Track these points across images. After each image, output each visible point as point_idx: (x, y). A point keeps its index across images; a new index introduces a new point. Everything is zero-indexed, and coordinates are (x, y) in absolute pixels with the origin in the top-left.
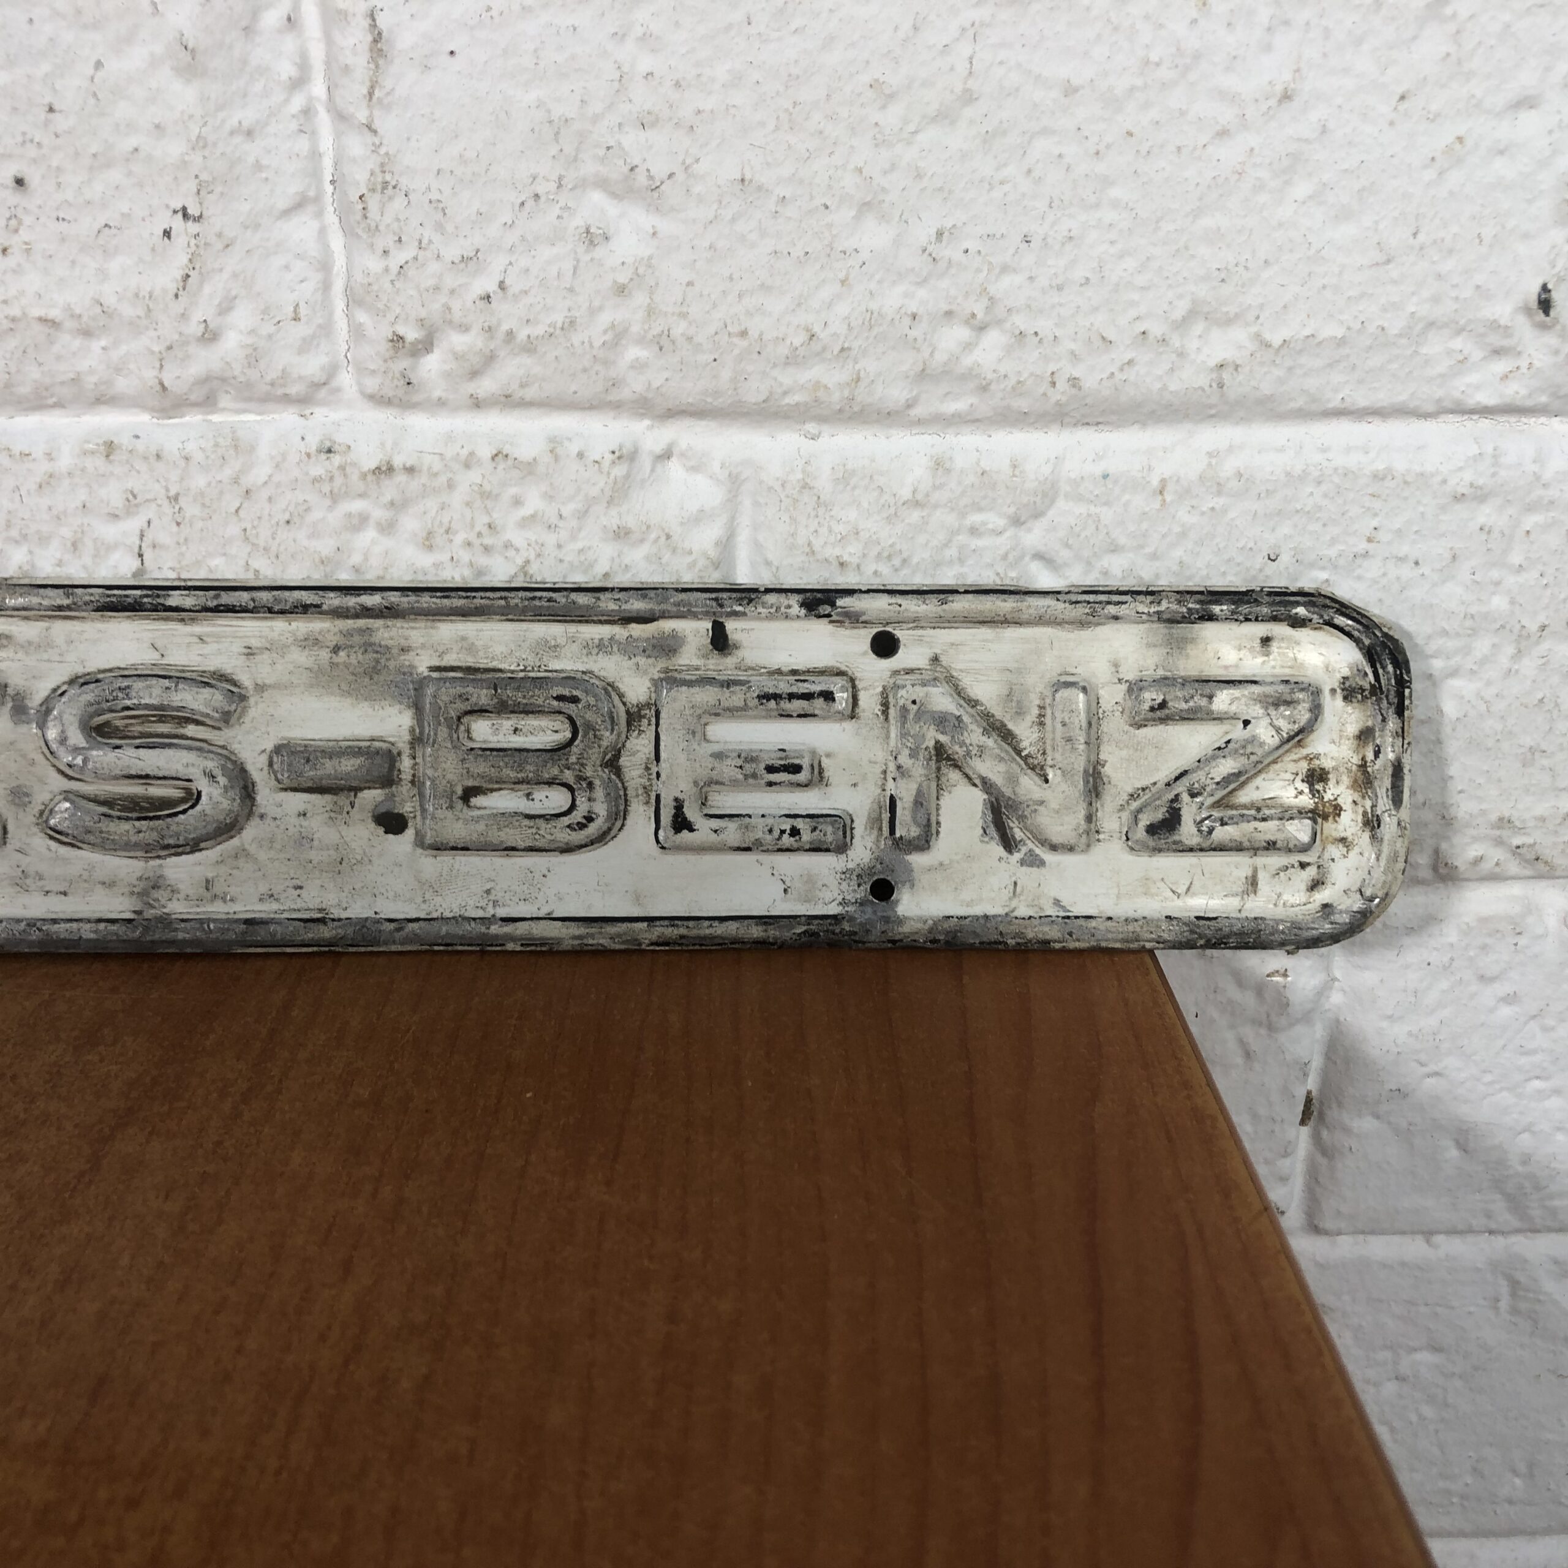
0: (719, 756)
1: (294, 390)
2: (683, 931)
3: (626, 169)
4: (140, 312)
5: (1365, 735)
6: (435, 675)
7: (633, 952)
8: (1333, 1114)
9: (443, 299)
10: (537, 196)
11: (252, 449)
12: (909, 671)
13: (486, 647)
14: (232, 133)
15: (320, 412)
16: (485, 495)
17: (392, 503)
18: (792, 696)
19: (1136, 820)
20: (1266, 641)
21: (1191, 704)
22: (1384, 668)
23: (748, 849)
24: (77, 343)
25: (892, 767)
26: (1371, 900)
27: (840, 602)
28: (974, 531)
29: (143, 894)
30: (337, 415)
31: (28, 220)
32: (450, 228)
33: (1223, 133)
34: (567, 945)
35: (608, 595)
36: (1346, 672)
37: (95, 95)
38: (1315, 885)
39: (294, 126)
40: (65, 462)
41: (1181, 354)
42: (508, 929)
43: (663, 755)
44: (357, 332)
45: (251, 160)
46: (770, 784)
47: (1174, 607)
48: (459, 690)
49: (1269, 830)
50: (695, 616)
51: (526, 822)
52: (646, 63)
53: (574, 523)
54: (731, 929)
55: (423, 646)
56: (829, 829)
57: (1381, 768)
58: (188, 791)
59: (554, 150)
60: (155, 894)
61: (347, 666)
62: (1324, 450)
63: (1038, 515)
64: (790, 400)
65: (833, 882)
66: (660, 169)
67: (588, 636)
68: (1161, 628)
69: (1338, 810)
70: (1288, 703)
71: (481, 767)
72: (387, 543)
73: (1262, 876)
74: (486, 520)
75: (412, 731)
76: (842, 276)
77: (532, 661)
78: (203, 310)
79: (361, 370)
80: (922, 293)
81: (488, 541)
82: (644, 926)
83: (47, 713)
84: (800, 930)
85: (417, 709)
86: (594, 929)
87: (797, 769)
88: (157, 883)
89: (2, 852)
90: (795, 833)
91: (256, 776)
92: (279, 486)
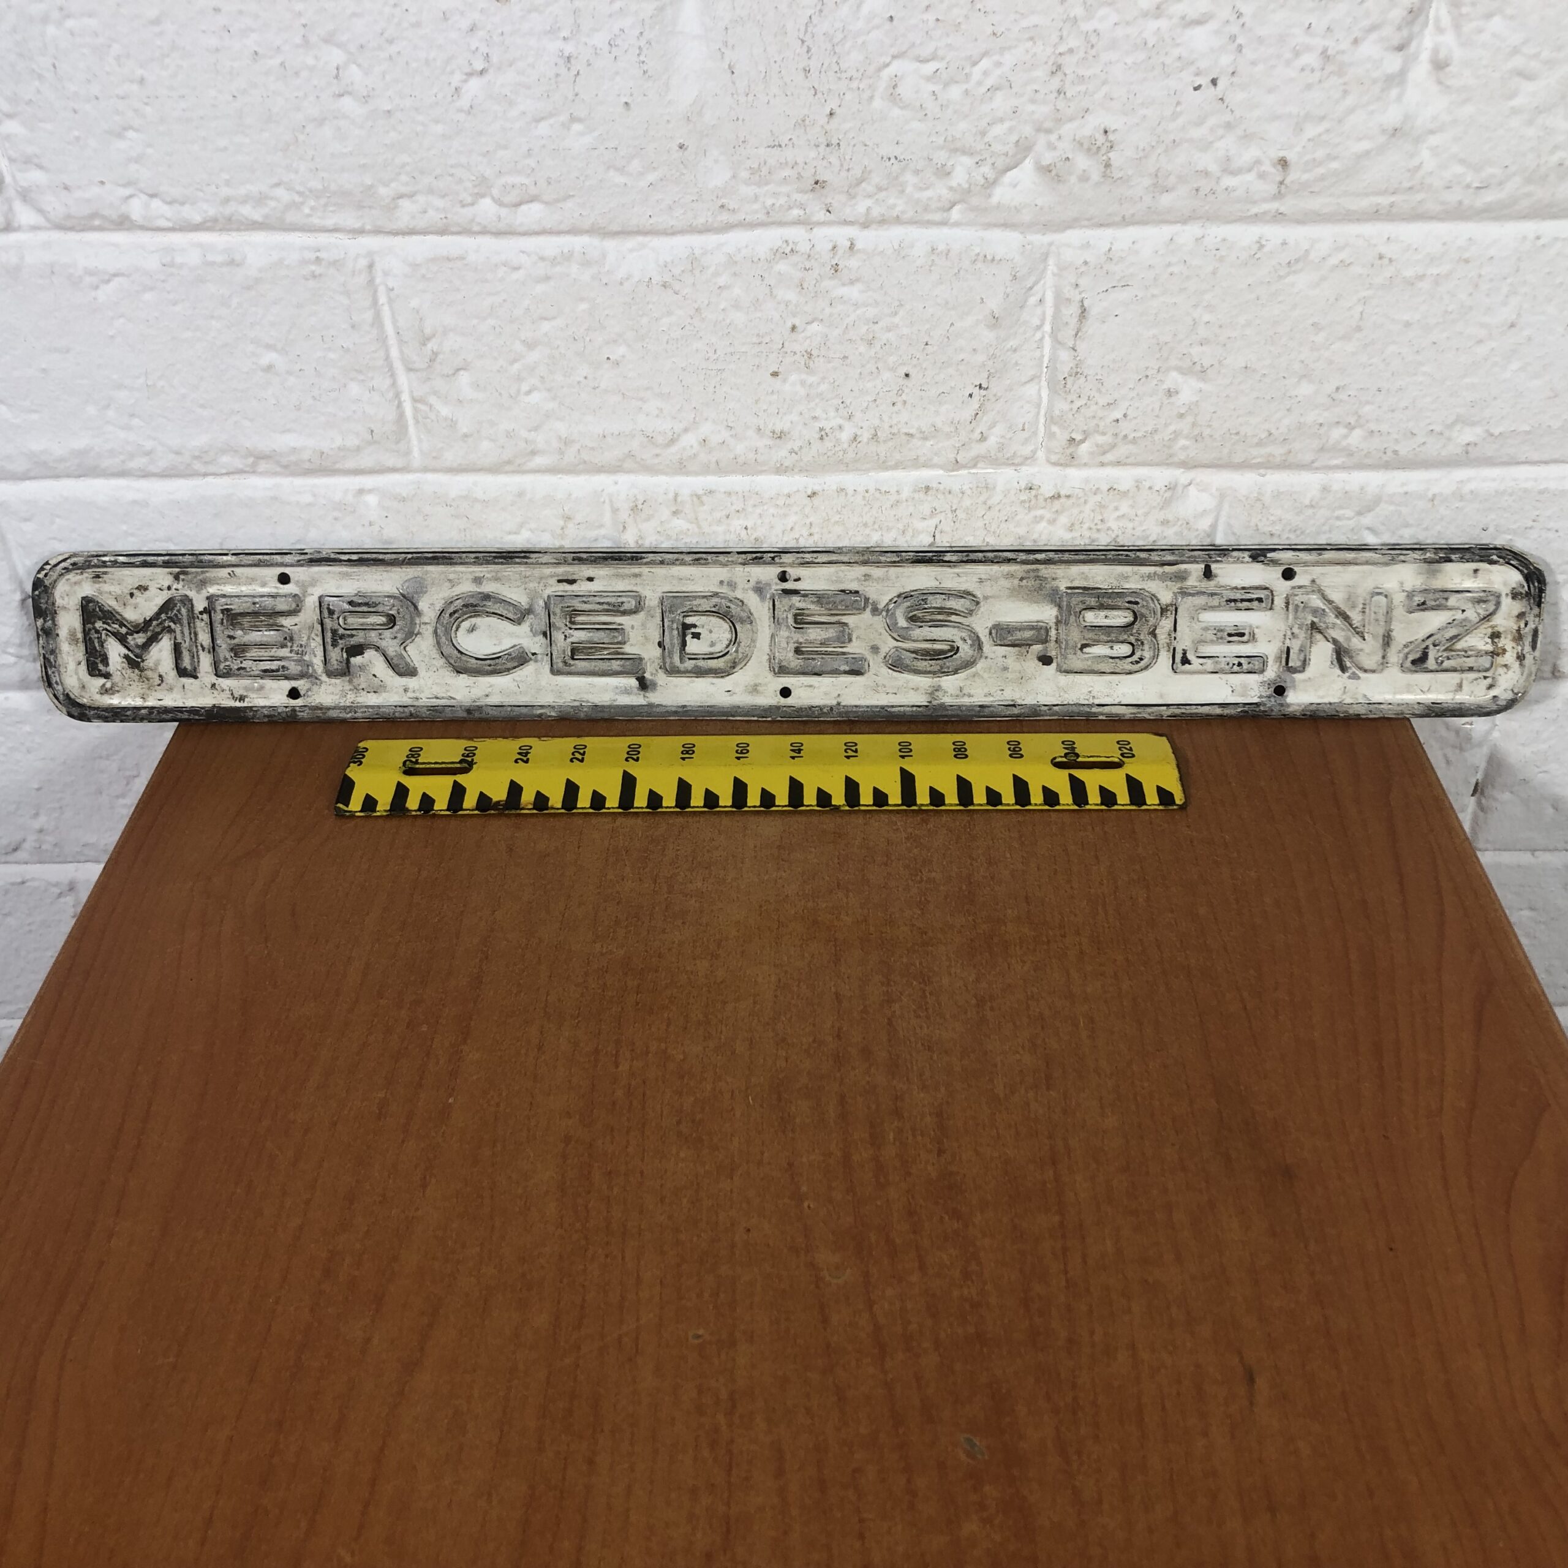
0: (1206, 629)
1: (1016, 461)
2: (1183, 711)
3: (1191, 364)
4: (953, 430)
5: (1521, 616)
6: (1069, 591)
8: (1489, 791)
10: (1147, 376)
11: (994, 488)
12: (1300, 587)
13: (1093, 577)
14: (1008, 350)
15: (1024, 468)
16: (1102, 506)
17: (1057, 511)
18: (1242, 600)
19: (1406, 658)
20: (1476, 571)
21: (1438, 603)
22: (1533, 584)
23: (1216, 672)
24: (920, 443)
25: (1289, 633)
26: (1517, 694)
27: (1269, 555)
28: (1338, 518)
29: (931, 694)
30: (1036, 469)
31: (906, 391)
32: (1103, 390)
33: (1480, 341)
34: (1127, 717)
35: (1155, 553)
36: (1514, 585)
37: (948, 337)
38: (1490, 687)
39: (1035, 346)
40: (905, 495)
41: (1449, 439)
42: (1101, 709)
43: (1178, 628)
44: (1051, 435)
45: (1014, 361)
46: (1229, 642)
47: (1433, 556)
48: (1080, 598)
49: (1470, 662)
50: (1197, 562)
51: (1111, 660)
52: (1207, 317)
53: (1142, 518)
54: (1206, 710)
55: (1063, 577)
56: (1257, 663)
57: (1527, 631)
58: (953, 647)
59: (1158, 356)
60: (937, 693)
61: (1027, 587)
63: (1370, 510)
64: (1254, 461)
65: (1256, 687)
66: (1206, 364)
67: (1143, 572)
68: (1426, 566)
69: (1504, 651)
70: (1485, 602)
71: (1091, 635)
72: (1051, 528)
73: (1465, 683)
74: (1100, 518)
75: (1057, 617)
76: (1288, 407)
77: (1115, 584)
78: (982, 427)
79: (1049, 451)
80: (1326, 414)
81: (1099, 527)
82: (1165, 708)
83: (888, 611)
84: (1239, 710)
85: (1060, 607)
86: (1141, 710)
87: (1242, 635)
88: (938, 689)
89: (866, 675)
90: (1240, 664)
91: (983, 639)
92: (1004, 504)
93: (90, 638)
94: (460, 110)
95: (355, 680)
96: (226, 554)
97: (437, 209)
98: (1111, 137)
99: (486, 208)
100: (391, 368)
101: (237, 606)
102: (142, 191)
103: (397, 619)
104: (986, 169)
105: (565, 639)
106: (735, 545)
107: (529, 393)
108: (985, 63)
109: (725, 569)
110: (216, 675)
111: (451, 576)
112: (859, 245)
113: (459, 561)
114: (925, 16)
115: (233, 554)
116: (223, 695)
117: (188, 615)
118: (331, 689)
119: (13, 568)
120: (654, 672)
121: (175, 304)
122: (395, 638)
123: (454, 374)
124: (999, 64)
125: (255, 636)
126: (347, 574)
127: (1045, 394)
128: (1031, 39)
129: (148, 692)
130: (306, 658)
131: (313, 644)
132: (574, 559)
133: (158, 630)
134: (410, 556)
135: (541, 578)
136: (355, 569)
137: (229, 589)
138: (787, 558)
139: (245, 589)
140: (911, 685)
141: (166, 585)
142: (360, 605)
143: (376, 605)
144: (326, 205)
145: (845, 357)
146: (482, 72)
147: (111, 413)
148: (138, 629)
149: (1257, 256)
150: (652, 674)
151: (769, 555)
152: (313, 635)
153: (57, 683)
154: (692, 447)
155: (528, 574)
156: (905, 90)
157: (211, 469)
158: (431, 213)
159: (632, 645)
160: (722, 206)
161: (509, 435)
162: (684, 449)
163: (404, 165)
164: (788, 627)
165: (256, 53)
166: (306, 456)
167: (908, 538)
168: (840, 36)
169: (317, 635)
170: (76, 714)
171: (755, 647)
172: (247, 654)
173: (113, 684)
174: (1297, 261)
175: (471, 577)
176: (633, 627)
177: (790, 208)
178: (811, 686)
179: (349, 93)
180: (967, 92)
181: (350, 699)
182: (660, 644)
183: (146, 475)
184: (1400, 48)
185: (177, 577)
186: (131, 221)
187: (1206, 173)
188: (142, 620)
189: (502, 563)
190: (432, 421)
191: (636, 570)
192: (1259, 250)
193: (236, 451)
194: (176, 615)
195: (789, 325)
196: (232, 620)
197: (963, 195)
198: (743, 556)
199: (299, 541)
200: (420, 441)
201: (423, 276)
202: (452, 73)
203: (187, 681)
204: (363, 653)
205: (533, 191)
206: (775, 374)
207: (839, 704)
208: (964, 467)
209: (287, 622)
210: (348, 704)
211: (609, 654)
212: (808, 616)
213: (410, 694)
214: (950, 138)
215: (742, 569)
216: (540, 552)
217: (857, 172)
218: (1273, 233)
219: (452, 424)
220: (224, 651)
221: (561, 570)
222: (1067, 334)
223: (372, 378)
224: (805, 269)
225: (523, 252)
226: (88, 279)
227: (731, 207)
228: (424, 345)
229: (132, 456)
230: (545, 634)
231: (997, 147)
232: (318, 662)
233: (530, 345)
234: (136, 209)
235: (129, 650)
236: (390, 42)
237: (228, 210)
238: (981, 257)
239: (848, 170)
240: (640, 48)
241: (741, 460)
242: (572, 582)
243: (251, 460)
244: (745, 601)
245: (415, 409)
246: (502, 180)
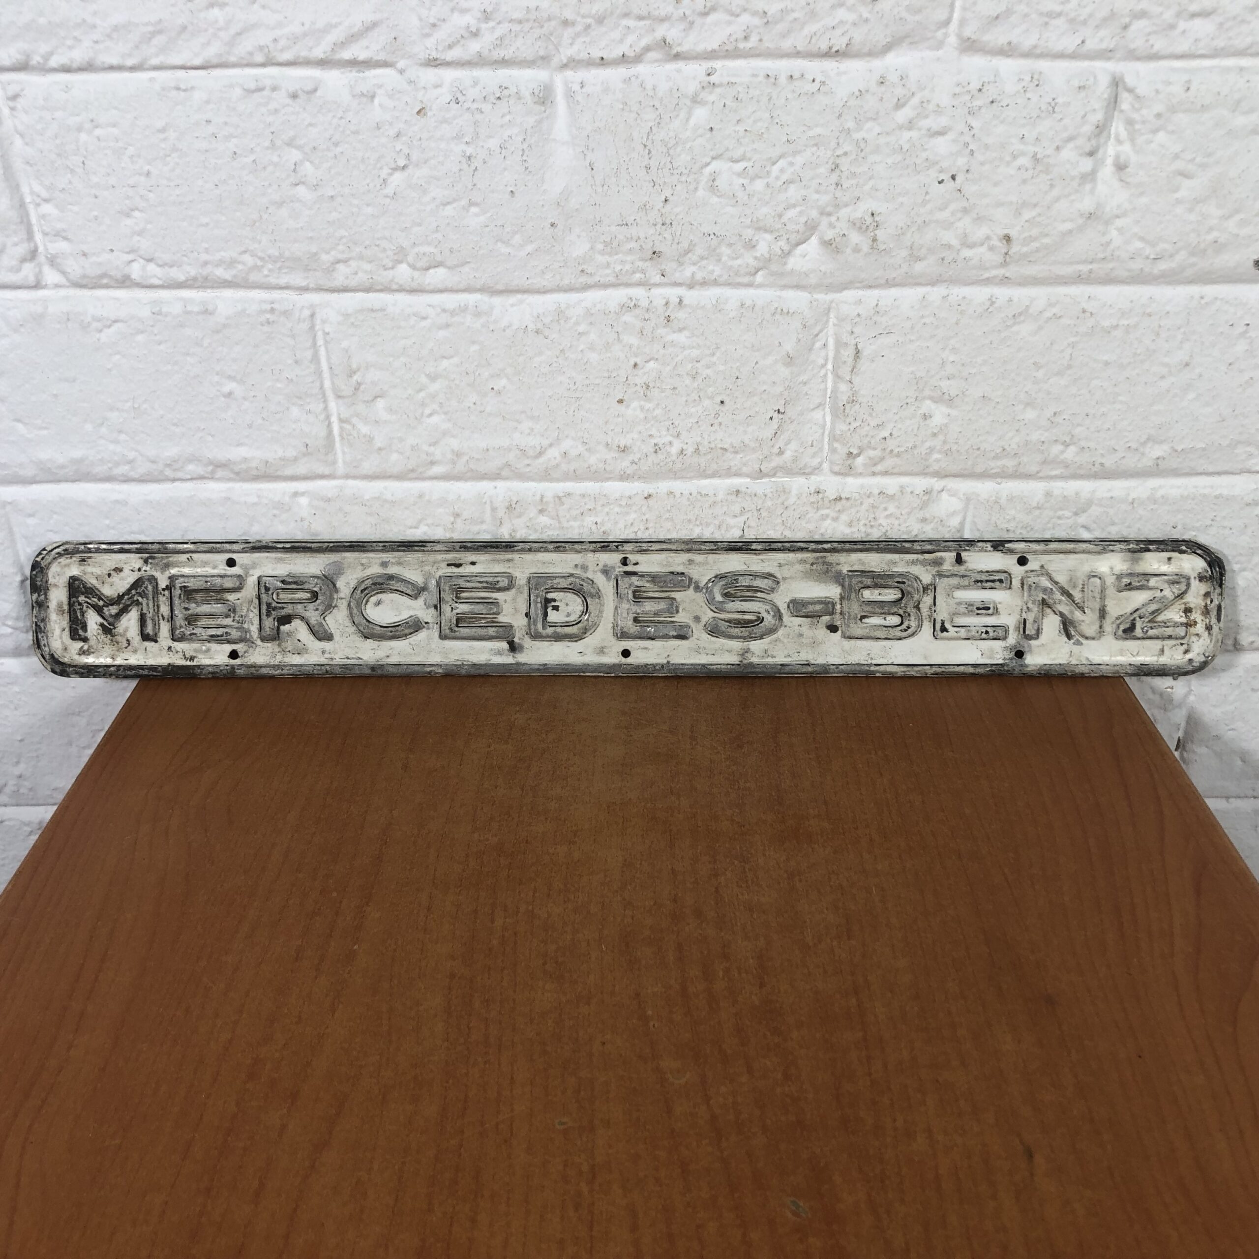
0: (959, 604)
1: (807, 471)
2: (943, 670)
3: (941, 394)
4: (758, 445)
5: (1207, 595)
6: (850, 574)
7: (924, 678)
8: (1189, 746)
9: (868, 439)
10: (907, 404)
11: (790, 492)
12: (1032, 571)
13: (869, 563)
14: (799, 384)
15: (813, 477)
16: (873, 507)
17: (839, 511)
18: (987, 581)
19: (1118, 627)
20: (1169, 559)
21: (1141, 583)
22: (1215, 569)
23: (968, 639)
24: (732, 456)
25: (1025, 608)
26: (1208, 657)
27: (1006, 545)
28: (1059, 518)
29: (743, 655)
30: (822, 478)
31: (721, 414)
32: (874, 414)
33: (1163, 377)
34: (899, 674)
35: (917, 543)
36: (1201, 571)
37: (754, 373)
38: (1186, 652)
39: (821, 380)
40: (721, 496)
41: (1143, 454)
42: (877, 668)
43: (937, 603)
44: (833, 450)
45: (804, 392)
46: (978, 614)
47: (1135, 546)
48: (860, 579)
49: (1169, 631)
50: (950, 551)
51: (885, 629)
52: (952, 358)
53: (906, 517)
54: (961, 669)
55: (845, 563)
56: (1000, 631)
57: (1213, 607)
58: (758, 617)
59: (915, 388)
60: (746, 655)
61: (816, 570)
62: (1196, 487)
63: (1084, 511)
64: (992, 472)
65: (1000, 650)
66: (953, 393)
67: (908, 559)
68: (1129, 554)
69: (1196, 623)
70: (1178, 583)
71: (868, 608)
72: (835, 524)
73: (1166, 649)
74: (873, 516)
75: (841, 594)
76: (1017, 428)
77: (886, 568)
78: (780, 443)
79: (832, 463)
80: (1046, 434)
81: (872, 524)
82: (928, 667)
83: (707, 588)
84: (988, 669)
85: (843, 586)
86: (909, 669)
87: (988, 608)
88: (747, 651)
89: (690, 639)
90: (987, 632)
91: (783, 611)
92: (798, 504)
93: (74, 610)
94: (387, 196)
95: (283, 644)
96: (186, 543)
97: (366, 272)
98: (877, 219)
99: (403, 273)
100: (324, 395)
101: (192, 584)
102: (141, 257)
103: (319, 595)
104: (782, 243)
105: (452, 611)
106: (586, 537)
107: (430, 415)
108: (782, 163)
109: (580, 555)
110: (173, 639)
111: (364, 561)
112: (686, 302)
113: (371, 549)
114: (737, 128)
115: (192, 543)
116: (177, 656)
117: (153, 591)
118: (263, 651)
119: (16, 554)
120: (522, 637)
121: (160, 343)
122: (317, 609)
123: (373, 400)
124: (791, 164)
125: (205, 608)
126: (281, 559)
127: (828, 418)
128: (816, 145)
129: (117, 653)
130: (245, 626)
131: (251, 615)
132: (461, 548)
133: (129, 603)
134: (332, 545)
135: (435, 563)
136: (288, 555)
137: (186, 571)
138: (628, 547)
139: (199, 571)
140: (726, 648)
141: (137, 567)
142: (290, 583)
143: (303, 583)
144: (280, 268)
145: (675, 388)
146: (404, 168)
147: (104, 430)
148: (112, 602)
149: (989, 310)
150: (520, 639)
151: (614, 544)
152: (252, 608)
153: (45, 645)
154: (555, 458)
155: (424, 559)
156: (722, 183)
157: (179, 475)
158: (360, 275)
159: (504, 615)
160: (583, 271)
161: (413, 448)
162: (549, 460)
163: (341, 238)
164: (628, 601)
165: (235, 153)
166: (254, 464)
167: (723, 532)
168: (673, 142)
169: (255, 608)
170: (58, 671)
171: (602, 617)
172: (199, 623)
173: (89, 646)
174: (1020, 314)
175: (379, 561)
176: (505, 601)
177: (634, 272)
178: (646, 648)
179: (303, 183)
180: (768, 185)
181: (278, 659)
182: (527, 615)
183: (127, 480)
184: (1091, 154)
185: (146, 562)
186: (131, 280)
187: (949, 247)
188: (116, 595)
189: (404, 551)
190: (354, 437)
191: (509, 556)
192: (991, 305)
193: (199, 461)
194: (143, 591)
195: (633, 363)
196: (188, 595)
197: (765, 263)
198: (594, 545)
199: (244, 534)
200: (344, 453)
201: (352, 324)
202: (381, 168)
203: (149, 644)
204: (291, 622)
205: (439, 258)
206: (621, 401)
207: (668, 662)
208: (767, 475)
209: (231, 597)
210: (277, 664)
211: (485, 623)
212: (644, 592)
213: (327, 656)
214: (755, 219)
215: (592, 555)
216: (434, 542)
217: (685, 245)
218: (1002, 293)
219: (370, 439)
220: (180, 620)
221: (451, 556)
222: (845, 371)
223: (309, 403)
224: (645, 319)
225: (430, 306)
226: (95, 325)
227: (589, 272)
228: (351, 376)
229: (117, 464)
230: (436, 607)
231: (791, 227)
232: (254, 629)
233: (433, 378)
234: (136, 271)
235: (104, 618)
236: (336, 144)
237: (205, 271)
238: (779, 310)
239: (678, 243)
240: (523, 150)
241: (593, 469)
242: (458, 565)
243: (211, 468)
244: (594, 580)
245: (341, 428)
246: (416, 250)
